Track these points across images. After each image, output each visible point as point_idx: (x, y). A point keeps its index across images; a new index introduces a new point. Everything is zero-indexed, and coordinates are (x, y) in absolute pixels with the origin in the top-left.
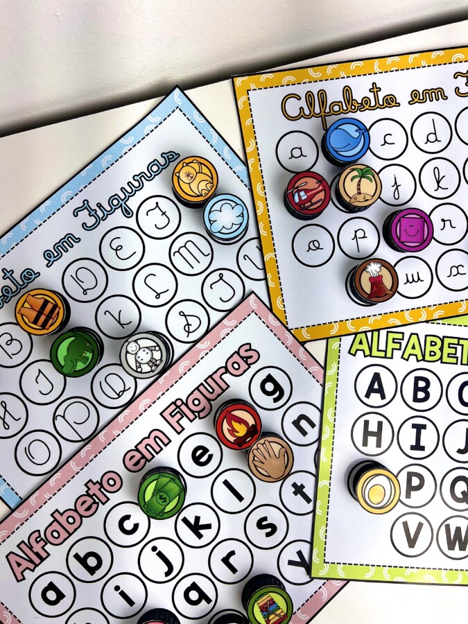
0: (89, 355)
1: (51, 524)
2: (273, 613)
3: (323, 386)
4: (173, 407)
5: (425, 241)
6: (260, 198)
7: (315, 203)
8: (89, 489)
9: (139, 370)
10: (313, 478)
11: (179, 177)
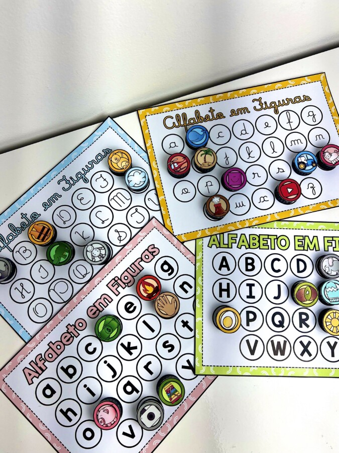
0: (67, 254)
1: (48, 350)
2: (173, 394)
3: (195, 265)
4: (113, 281)
5: (242, 184)
6: (155, 169)
7: (183, 169)
8: (68, 329)
9: (94, 260)
10: (193, 317)
11: (111, 160)
